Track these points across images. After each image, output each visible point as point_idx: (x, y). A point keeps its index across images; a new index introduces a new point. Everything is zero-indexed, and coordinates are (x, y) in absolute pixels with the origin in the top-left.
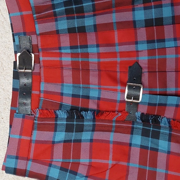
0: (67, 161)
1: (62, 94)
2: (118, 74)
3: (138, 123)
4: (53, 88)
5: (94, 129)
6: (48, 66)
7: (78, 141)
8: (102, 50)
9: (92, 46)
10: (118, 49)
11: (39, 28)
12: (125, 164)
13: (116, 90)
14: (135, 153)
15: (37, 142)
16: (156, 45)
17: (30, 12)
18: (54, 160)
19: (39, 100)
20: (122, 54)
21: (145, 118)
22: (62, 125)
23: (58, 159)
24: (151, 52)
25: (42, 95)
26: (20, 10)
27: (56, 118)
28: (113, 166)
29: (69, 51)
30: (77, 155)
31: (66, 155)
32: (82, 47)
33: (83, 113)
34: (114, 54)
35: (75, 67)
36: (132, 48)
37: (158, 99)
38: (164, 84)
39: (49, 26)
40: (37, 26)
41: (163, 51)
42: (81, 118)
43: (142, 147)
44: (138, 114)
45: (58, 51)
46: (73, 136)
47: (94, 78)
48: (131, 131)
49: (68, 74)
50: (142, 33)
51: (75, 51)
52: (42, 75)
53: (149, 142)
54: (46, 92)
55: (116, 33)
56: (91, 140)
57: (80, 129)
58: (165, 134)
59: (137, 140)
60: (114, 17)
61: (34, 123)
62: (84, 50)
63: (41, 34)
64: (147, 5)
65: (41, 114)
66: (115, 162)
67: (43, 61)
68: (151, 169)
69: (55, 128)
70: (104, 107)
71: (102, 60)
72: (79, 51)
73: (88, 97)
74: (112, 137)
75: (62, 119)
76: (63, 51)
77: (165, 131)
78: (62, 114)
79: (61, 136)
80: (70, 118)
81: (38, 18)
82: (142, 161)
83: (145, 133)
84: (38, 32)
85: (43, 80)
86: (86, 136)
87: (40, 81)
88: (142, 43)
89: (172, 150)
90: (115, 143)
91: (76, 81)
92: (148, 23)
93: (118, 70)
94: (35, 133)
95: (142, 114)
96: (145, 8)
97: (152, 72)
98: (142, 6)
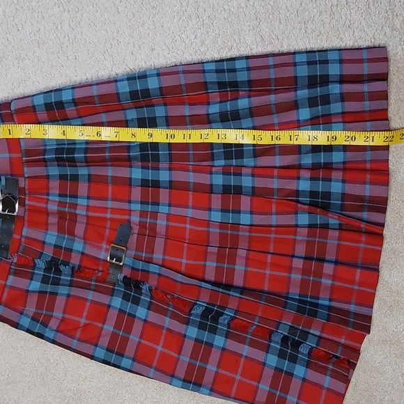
0: (40, 311)
1: (44, 242)
2: (107, 231)
3: (119, 286)
4: (36, 234)
5: (71, 284)
6: (33, 210)
7: (54, 294)
8: (93, 203)
9: (82, 197)
10: (110, 204)
11: (27, 171)
12: (100, 325)
13: (101, 248)
14: (113, 315)
15: (12, 288)
16: (150, 208)
17: (20, 155)
18: (27, 308)
19: (20, 244)
20: (114, 210)
21: (127, 281)
22: (40, 274)
23: (31, 309)
24: (143, 214)
25: (23, 239)
26: (10, 152)
27: (34, 267)
28: (86, 325)
29: (57, 199)
30: (51, 308)
31: (39, 305)
32: (71, 196)
33: (62, 268)
34: (105, 209)
35: (61, 215)
36: (125, 206)
37: (140, 265)
38: (151, 250)
39: (39, 171)
40: (26, 169)
41: (155, 215)
42: (59, 272)
43: (120, 310)
44: (121, 277)
45: (46, 197)
46: (49, 288)
47: (80, 229)
48: (112, 293)
49: (53, 220)
50: (136, 193)
51: (62, 199)
52: (26, 218)
53: (129, 307)
54: (27, 238)
55: (110, 188)
56: (68, 296)
57: (57, 282)
58: (146, 301)
59: (117, 302)
60: (110, 172)
61: (10, 268)
62: (73, 200)
63: (28, 177)
64: (145, 164)
65: (18, 260)
66: (88, 322)
67: (29, 205)
68: (125, 335)
69: (31, 277)
70: (86, 264)
71: (90, 214)
72: (68, 200)
73: (71, 250)
74: (91, 295)
75: (39, 269)
76: (50, 198)
77: (145, 298)
78: (41, 264)
79: (35, 285)
80: (47, 269)
81: (27, 162)
82: (118, 325)
83: (126, 297)
84: (26, 176)
85: (26, 224)
86: (63, 290)
87: (24, 225)
88: (136, 202)
89: (148, 319)
90: (92, 301)
91: (61, 230)
92: (145, 183)
93: (108, 225)
94: (11, 278)
95: (125, 277)
96: (143, 167)
97: (141, 234)
98: (140, 164)
